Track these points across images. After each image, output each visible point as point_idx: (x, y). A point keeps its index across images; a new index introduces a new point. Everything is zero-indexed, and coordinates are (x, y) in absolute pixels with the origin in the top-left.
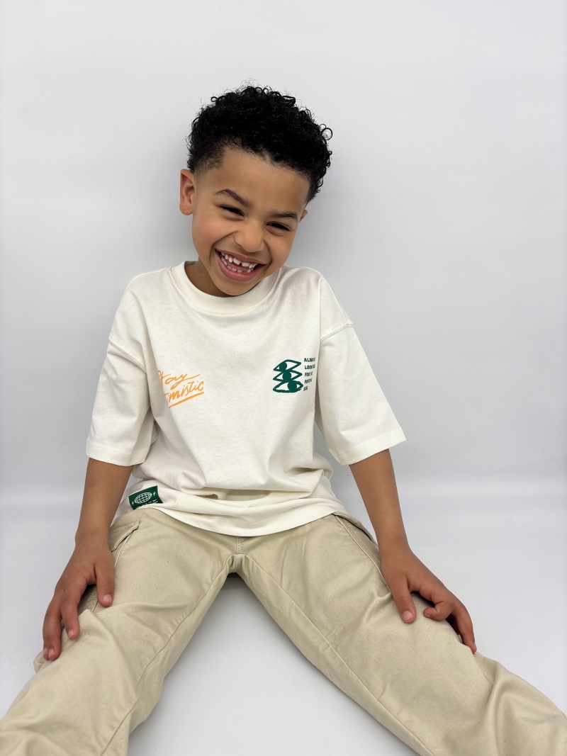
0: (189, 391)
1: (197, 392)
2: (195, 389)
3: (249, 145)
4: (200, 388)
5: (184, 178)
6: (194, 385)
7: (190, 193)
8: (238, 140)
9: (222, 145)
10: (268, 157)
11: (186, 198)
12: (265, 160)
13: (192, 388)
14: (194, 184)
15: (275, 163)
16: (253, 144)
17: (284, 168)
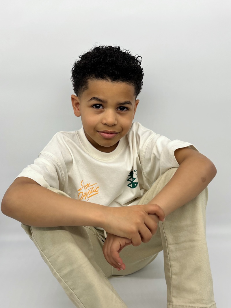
0: (91, 193)
1: (95, 193)
2: (94, 191)
3: (99, 76)
4: (97, 191)
5: (73, 99)
6: (93, 189)
7: (77, 106)
8: (94, 75)
9: (87, 80)
10: (109, 80)
11: (76, 109)
12: (108, 81)
13: (92, 191)
14: (79, 101)
15: (113, 82)
16: (101, 75)
17: (119, 83)
